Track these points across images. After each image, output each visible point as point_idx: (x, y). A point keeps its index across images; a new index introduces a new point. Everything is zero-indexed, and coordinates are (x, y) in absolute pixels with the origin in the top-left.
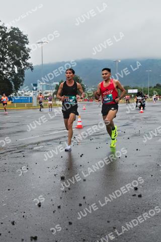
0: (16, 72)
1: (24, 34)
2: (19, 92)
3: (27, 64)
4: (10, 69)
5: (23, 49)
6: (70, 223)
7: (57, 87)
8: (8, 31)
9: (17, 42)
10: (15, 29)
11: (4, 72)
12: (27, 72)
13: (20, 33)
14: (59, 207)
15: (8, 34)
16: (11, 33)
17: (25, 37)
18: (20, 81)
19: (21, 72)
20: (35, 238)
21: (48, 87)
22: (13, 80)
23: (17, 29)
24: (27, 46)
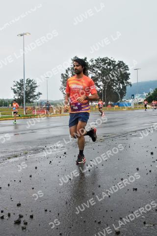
0: (121, 88)
1: (126, 64)
2: (123, 100)
3: (128, 83)
4: (118, 86)
5: (126, 73)
7: (147, 96)
8: (116, 63)
10: (120, 62)
11: (114, 88)
12: (128, 88)
13: (124, 64)
14: (150, 171)
15: (116, 65)
16: (118, 65)
17: (127, 66)
18: (124, 93)
19: (124, 88)
20: (136, 189)
22: (119, 93)
23: (122, 62)
24: (128, 72)
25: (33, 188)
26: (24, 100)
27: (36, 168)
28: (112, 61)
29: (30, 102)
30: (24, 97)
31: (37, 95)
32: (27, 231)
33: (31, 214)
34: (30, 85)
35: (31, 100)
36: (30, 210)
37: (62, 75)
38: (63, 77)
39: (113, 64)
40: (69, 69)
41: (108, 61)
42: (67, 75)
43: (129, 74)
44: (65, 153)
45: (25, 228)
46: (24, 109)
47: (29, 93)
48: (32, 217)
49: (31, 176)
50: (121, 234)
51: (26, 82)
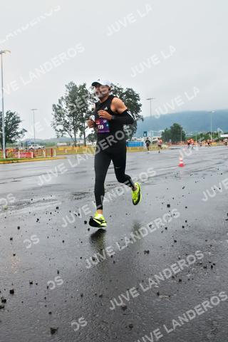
1: (137, 93)
2: (133, 138)
3: (139, 116)
5: (136, 104)
6: (175, 241)
7: (163, 134)
8: (124, 91)
9: (131, 100)
10: (129, 89)
12: (139, 122)
13: (133, 92)
14: (166, 228)
15: (124, 94)
16: (126, 93)
17: (137, 95)
18: (134, 130)
20: (148, 252)
21: (155, 134)
23: (131, 90)
24: (139, 102)
25: (14, 255)
26: (4, 139)
27: (19, 228)
28: (119, 89)
29: (11, 142)
30: (4, 136)
31: (21, 133)
32: (6, 311)
33: (12, 289)
34: (11, 119)
35: (13, 139)
36: (10, 284)
37: (54, 106)
38: (55, 108)
39: (120, 92)
40: (62, 98)
41: (113, 88)
42: (60, 107)
43: (141, 105)
44: (57, 208)
45: (3, 307)
46: (4, 151)
47: (10, 130)
48: (12, 292)
49: (11, 239)
50: (129, 309)
51: (5, 116)
